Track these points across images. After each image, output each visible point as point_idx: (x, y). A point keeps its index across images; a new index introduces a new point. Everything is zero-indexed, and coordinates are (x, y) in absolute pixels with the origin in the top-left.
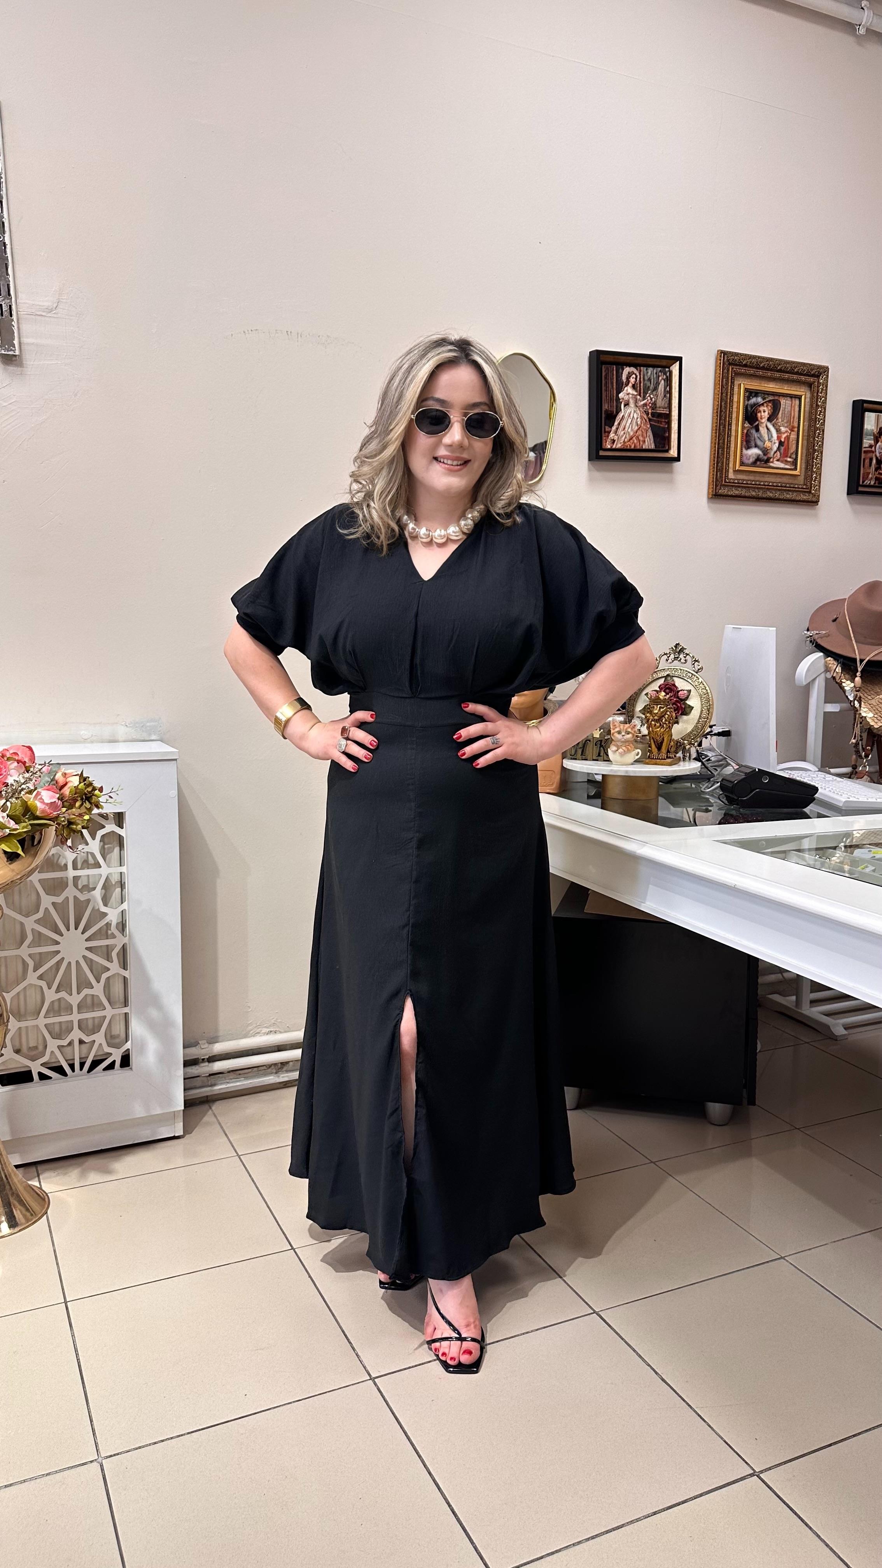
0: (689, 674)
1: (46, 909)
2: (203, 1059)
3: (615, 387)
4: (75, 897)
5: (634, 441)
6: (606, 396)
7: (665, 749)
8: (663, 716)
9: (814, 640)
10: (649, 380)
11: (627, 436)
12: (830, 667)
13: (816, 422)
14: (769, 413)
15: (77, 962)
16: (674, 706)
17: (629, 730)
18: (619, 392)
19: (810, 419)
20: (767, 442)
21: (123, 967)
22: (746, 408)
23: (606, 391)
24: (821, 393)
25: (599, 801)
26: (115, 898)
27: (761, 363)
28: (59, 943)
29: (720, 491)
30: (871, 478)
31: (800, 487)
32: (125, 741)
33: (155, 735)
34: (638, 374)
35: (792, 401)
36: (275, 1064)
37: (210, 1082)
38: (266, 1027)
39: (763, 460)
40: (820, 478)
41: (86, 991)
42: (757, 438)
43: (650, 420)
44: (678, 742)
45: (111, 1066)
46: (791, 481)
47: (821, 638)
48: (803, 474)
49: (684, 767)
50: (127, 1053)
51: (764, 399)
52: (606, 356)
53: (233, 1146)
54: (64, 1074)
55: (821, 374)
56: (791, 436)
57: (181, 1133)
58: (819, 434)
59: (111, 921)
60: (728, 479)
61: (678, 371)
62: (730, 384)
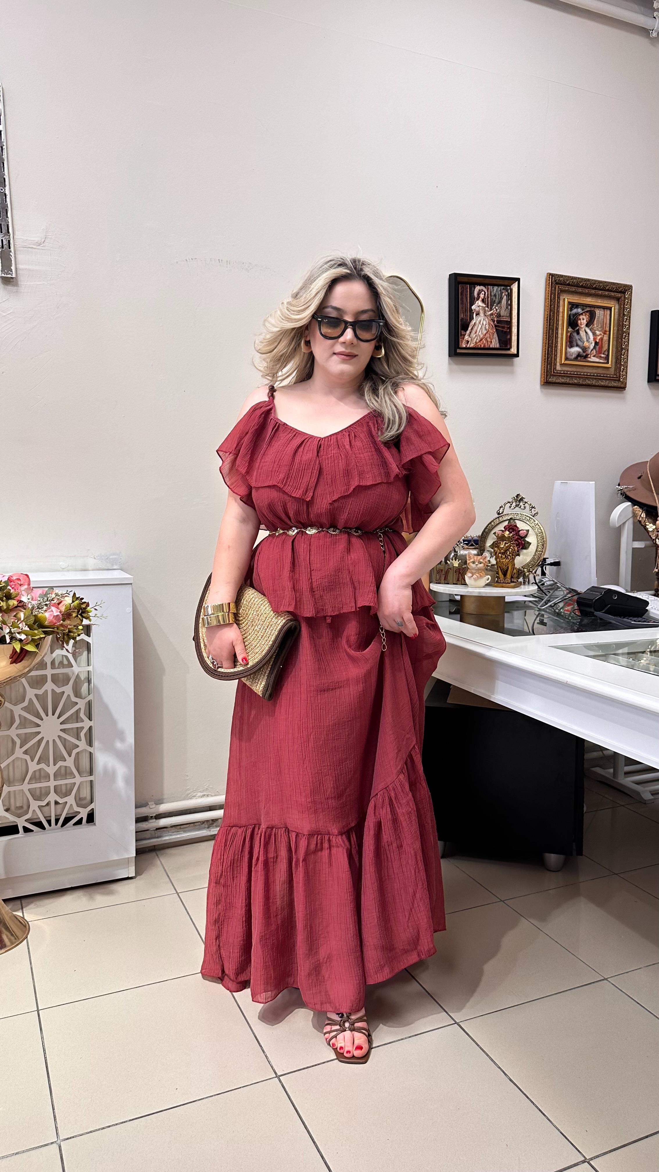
0: (527, 518)
1: (30, 700)
2: (152, 817)
3: (469, 301)
4: (53, 690)
5: (483, 342)
6: (462, 308)
7: (510, 575)
8: (508, 550)
9: (624, 493)
10: (495, 295)
11: (478, 338)
12: (637, 514)
13: (623, 327)
14: (587, 321)
15: (54, 740)
16: (516, 542)
17: (481, 560)
18: (472, 304)
19: (619, 325)
20: (586, 342)
21: (89, 745)
22: (569, 317)
23: (462, 304)
24: (626, 305)
25: (458, 616)
26: (84, 691)
27: (580, 282)
28: (40, 726)
29: (550, 379)
31: (612, 376)
32: (93, 570)
33: (116, 565)
34: (486, 291)
35: (604, 311)
36: (207, 821)
37: (156, 835)
38: (200, 792)
39: (583, 356)
40: (627, 369)
41: (60, 763)
42: (578, 339)
43: (496, 326)
44: (519, 570)
45: (80, 822)
46: (604, 372)
47: (630, 491)
48: (613, 367)
49: (524, 589)
50: (92, 812)
51: (583, 310)
52: (462, 277)
53: (173, 885)
54: (43, 828)
55: (626, 291)
56: (604, 338)
57: (133, 875)
58: (625, 336)
59: (80, 709)
60: (556, 370)
61: (517, 289)
62: (557, 299)
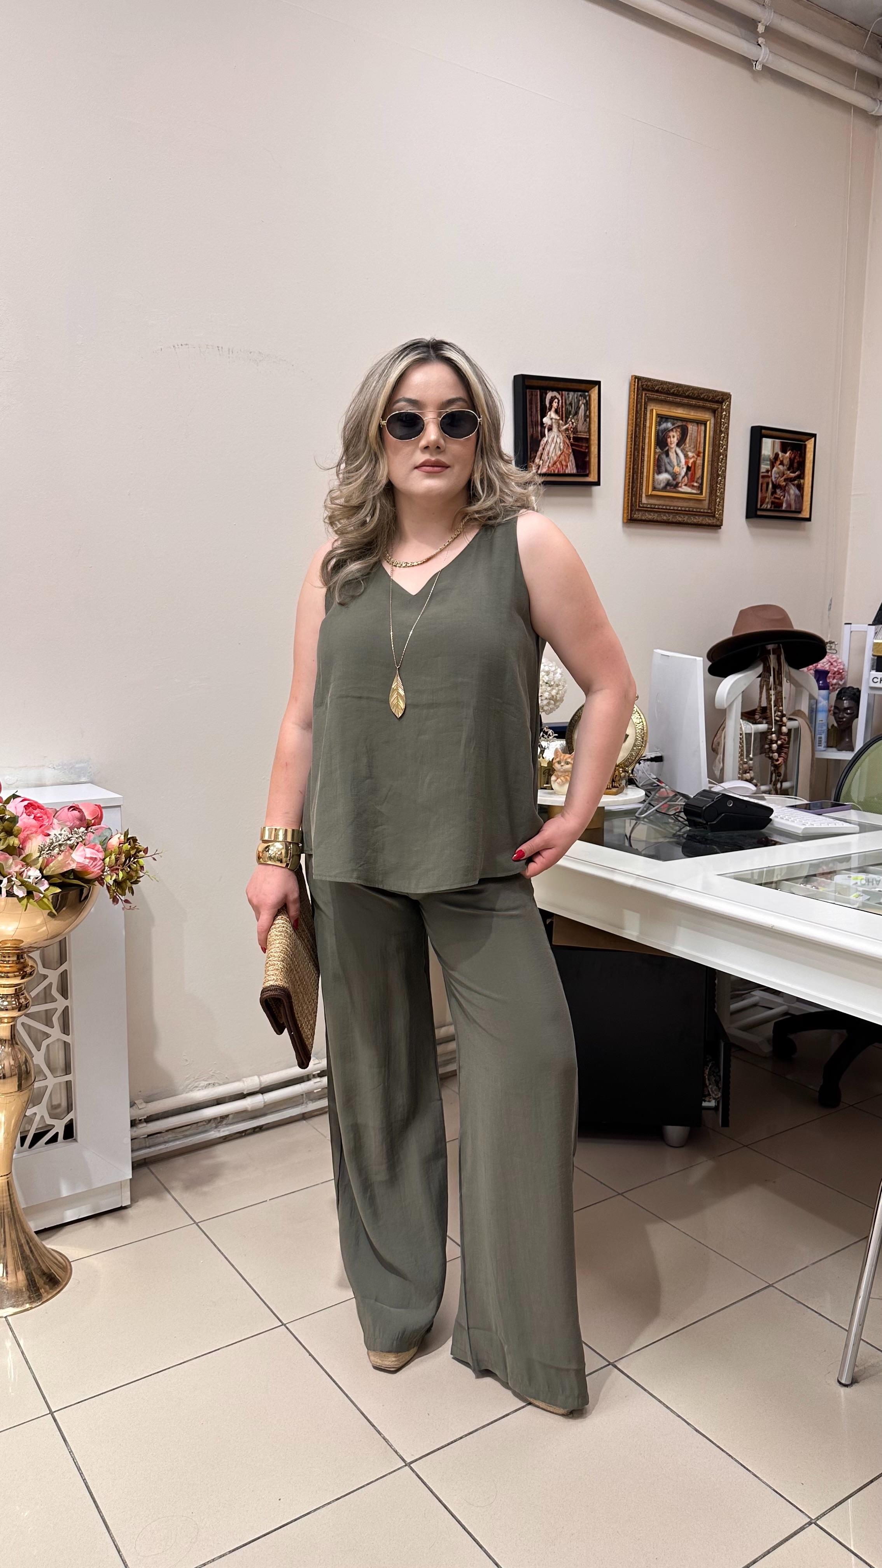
2: (140, 1120)
5: (557, 466)
6: (531, 421)
10: (571, 404)
11: (551, 461)
13: (719, 448)
14: (677, 439)
18: (544, 415)
19: (714, 445)
20: (676, 467)
21: (64, 1032)
22: (657, 433)
24: (724, 419)
26: (56, 958)
27: (671, 388)
29: (635, 516)
30: (768, 503)
31: (706, 511)
32: (52, 785)
33: (84, 776)
34: (560, 399)
35: (698, 427)
36: (215, 1119)
37: (147, 1144)
38: (203, 1080)
39: (673, 485)
40: (723, 502)
43: (572, 445)
45: (54, 1139)
46: (696, 505)
48: (708, 498)
50: (71, 1123)
51: (673, 424)
52: (531, 380)
53: (187, 1213)
55: (724, 400)
56: (698, 462)
57: (130, 1203)
58: (722, 460)
59: (50, 985)
60: (641, 504)
61: (597, 395)
62: (643, 409)
